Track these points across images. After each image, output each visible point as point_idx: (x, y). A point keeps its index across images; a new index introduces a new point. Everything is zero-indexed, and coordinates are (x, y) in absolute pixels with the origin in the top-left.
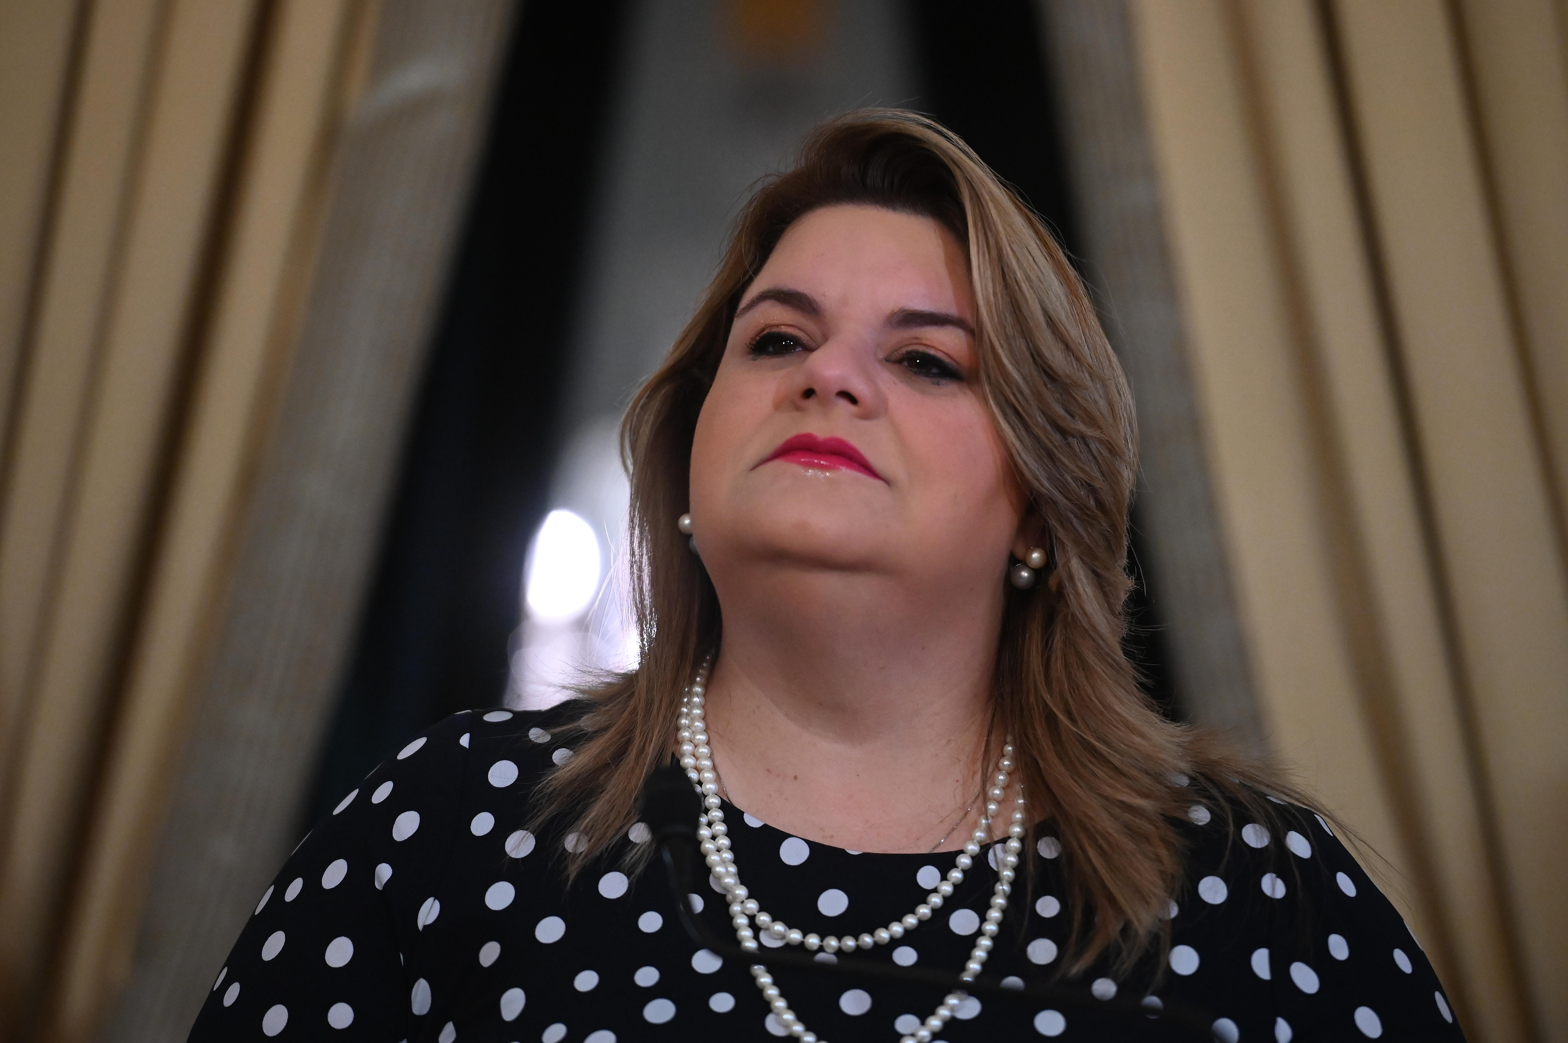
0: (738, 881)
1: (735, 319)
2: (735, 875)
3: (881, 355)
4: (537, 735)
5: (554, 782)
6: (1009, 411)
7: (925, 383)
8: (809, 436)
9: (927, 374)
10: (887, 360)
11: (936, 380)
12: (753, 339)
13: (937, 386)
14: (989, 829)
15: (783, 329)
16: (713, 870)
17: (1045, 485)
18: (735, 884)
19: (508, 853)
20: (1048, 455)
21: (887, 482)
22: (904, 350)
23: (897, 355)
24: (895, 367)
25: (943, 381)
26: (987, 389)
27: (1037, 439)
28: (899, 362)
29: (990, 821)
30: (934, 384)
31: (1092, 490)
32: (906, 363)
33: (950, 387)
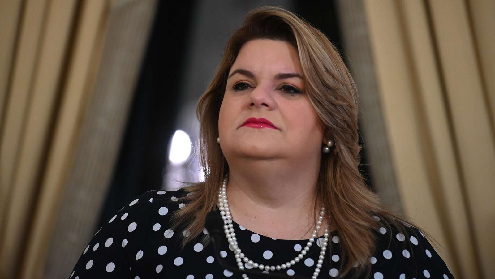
0: (238, 247)
1: (228, 79)
2: (236, 245)
3: (274, 88)
4: (174, 199)
5: (178, 215)
6: (317, 102)
7: (289, 95)
8: (254, 118)
9: (289, 93)
10: (276, 89)
11: (292, 94)
12: (234, 85)
13: (293, 96)
14: (317, 234)
15: (243, 81)
16: (230, 244)
17: (330, 123)
18: (237, 248)
19: (165, 237)
20: (330, 114)
21: (280, 130)
22: (282, 85)
23: (280, 87)
24: (280, 91)
25: (294, 95)
26: (308, 95)
27: (326, 109)
28: (281, 89)
29: (317, 232)
30: (292, 96)
31: (345, 122)
32: (283, 89)
33: (297, 96)
